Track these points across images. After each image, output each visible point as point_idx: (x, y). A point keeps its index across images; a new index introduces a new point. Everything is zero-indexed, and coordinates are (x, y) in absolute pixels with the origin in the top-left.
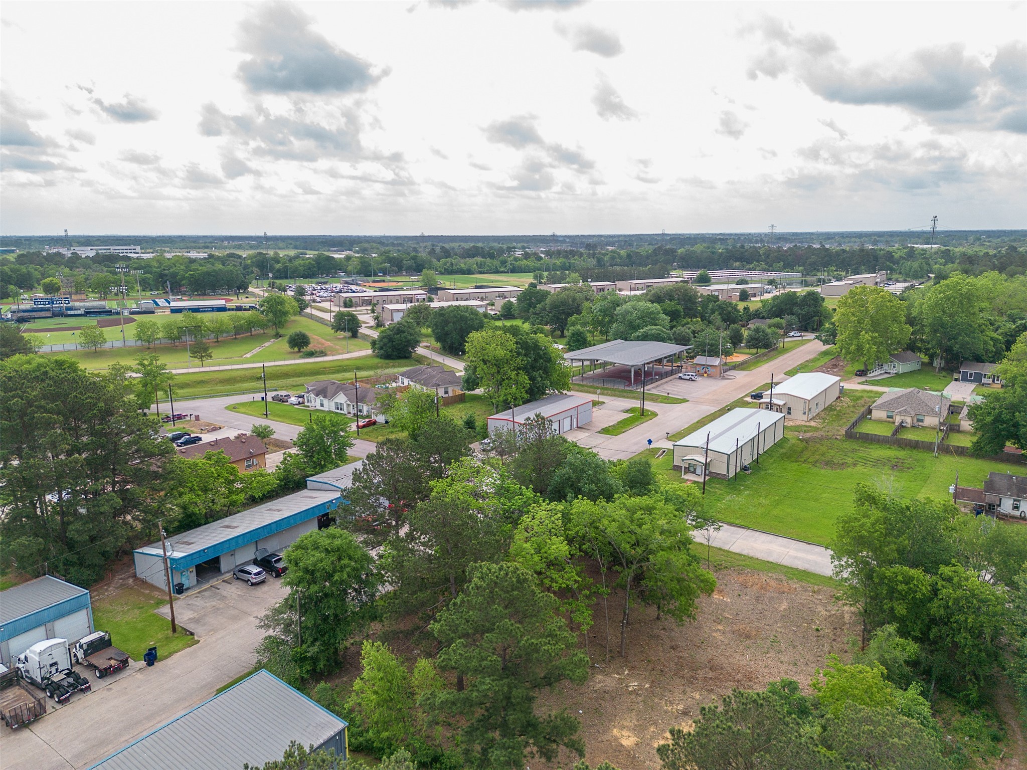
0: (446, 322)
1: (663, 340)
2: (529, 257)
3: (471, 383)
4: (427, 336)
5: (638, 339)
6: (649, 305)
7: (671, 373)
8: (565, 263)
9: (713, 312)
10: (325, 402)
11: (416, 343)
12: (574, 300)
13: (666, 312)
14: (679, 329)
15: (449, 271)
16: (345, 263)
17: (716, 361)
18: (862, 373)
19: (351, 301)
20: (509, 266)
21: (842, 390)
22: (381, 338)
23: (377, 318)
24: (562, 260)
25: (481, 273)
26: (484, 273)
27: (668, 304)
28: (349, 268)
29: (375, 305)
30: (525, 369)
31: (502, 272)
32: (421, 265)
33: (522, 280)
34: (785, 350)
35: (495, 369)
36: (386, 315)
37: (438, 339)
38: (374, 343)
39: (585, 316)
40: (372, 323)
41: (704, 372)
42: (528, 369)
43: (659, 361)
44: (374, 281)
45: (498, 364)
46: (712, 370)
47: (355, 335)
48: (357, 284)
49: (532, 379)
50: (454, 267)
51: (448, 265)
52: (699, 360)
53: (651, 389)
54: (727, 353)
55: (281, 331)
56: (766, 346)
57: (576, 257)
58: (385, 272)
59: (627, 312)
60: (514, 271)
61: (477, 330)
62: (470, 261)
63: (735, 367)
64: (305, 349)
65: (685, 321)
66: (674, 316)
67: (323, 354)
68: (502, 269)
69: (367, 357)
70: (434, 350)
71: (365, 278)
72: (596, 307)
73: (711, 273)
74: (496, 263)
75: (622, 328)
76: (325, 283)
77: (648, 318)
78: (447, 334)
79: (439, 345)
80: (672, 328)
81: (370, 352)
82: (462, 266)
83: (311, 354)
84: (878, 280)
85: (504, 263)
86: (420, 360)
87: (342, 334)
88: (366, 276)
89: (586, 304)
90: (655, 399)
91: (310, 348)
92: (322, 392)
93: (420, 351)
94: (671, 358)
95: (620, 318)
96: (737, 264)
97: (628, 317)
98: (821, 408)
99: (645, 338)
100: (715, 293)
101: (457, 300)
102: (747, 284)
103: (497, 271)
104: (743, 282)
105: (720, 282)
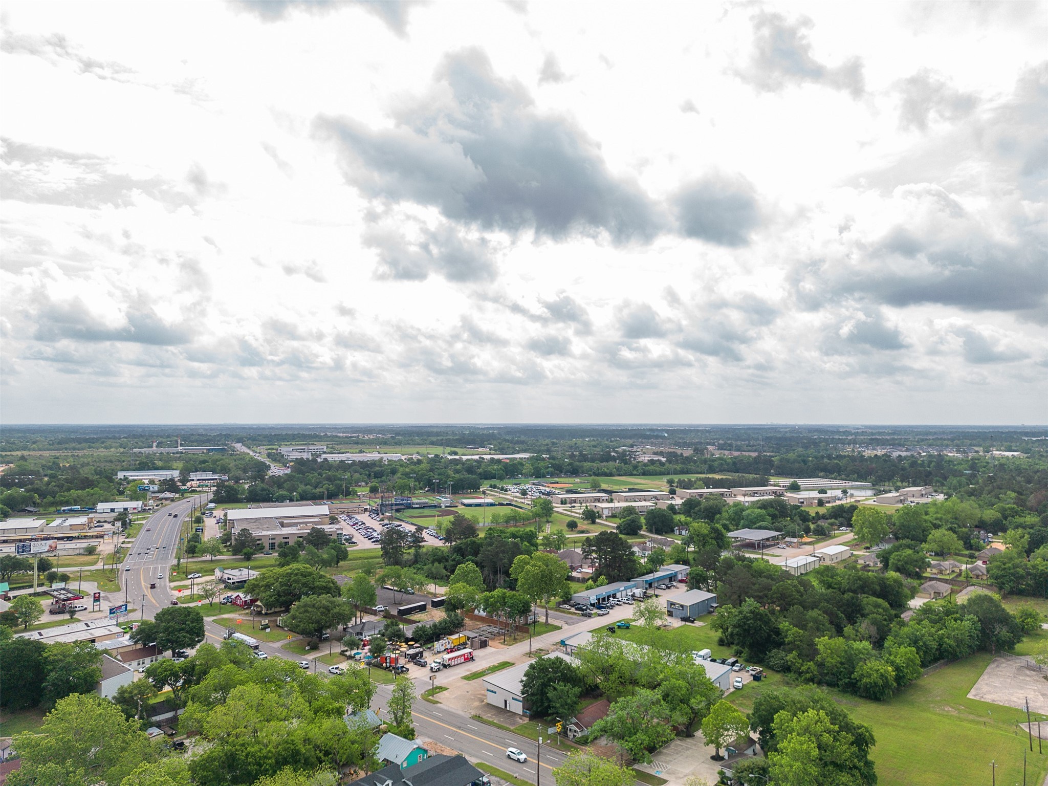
0: (655, 517)
1: (769, 529)
4: (644, 524)
5: (756, 528)
6: (759, 510)
7: (774, 545)
8: (683, 469)
9: (795, 515)
11: (641, 528)
12: (717, 506)
13: (769, 515)
14: (777, 524)
15: (597, 474)
17: (795, 540)
18: (867, 548)
19: (566, 500)
20: (640, 470)
21: (852, 554)
25: (619, 475)
26: (621, 475)
27: (771, 510)
30: (714, 538)
31: (635, 475)
33: (654, 482)
34: (835, 537)
35: (702, 538)
36: (601, 511)
38: (618, 527)
39: (725, 514)
41: (789, 545)
42: (716, 539)
43: (768, 539)
44: (551, 483)
45: (705, 536)
46: (793, 545)
47: (594, 522)
48: (543, 486)
52: (787, 539)
53: (765, 551)
54: (802, 537)
55: (550, 519)
56: (825, 534)
57: (692, 464)
59: (749, 514)
60: (644, 474)
62: (607, 465)
63: (806, 544)
64: (576, 529)
65: (780, 520)
66: (774, 517)
67: (588, 532)
68: (635, 473)
72: (731, 511)
73: (800, 482)
74: (630, 467)
75: (747, 523)
77: (761, 518)
78: (654, 523)
79: (648, 529)
80: (773, 523)
82: (605, 470)
83: (583, 532)
84: (924, 492)
85: (636, 467)
87: (586, 522)
88: (538, 477)
89: (724, 509)
90: (768, 555)
91: (578, 528)
93: (641, 532)
94: (774, 538)
95: (745, 518)
96: (822, 474)
97: (750, 517)
98: (839, 560)
99: (760, 528)
100: (801, 500)
101: (627, 501)
102: (826, 493)
103: (631, 475)
104: (823, 491)
105: (807, 490)
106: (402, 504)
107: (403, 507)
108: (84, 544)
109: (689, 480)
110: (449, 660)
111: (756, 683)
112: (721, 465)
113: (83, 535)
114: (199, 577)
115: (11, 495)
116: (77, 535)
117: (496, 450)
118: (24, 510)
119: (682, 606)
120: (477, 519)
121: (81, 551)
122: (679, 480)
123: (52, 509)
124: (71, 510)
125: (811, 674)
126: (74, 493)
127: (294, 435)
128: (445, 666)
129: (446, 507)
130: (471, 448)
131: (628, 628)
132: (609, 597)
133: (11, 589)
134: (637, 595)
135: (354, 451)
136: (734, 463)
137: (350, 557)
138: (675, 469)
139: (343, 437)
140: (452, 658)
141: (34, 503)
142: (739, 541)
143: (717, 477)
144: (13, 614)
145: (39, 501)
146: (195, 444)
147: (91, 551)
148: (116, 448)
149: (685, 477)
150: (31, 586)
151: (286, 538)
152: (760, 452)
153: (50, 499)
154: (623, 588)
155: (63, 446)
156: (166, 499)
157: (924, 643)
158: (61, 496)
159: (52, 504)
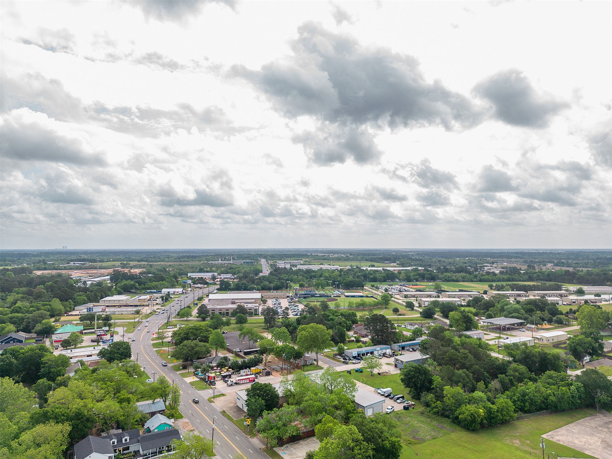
0: (445, 307)
1: (518, 318)
2: (490, 274)
3: (451, 326)
4: (438, 311)
5: (510, 317)
7: (517, 329)
8: (509, 278)
10: (412, 327)
11: (434, 314)
12: (492, 302)
14: (527, 315)
15: (448, 280)
16: (398, 275)
17: (535, 326)
19: (410, 295)
20: (478, 279)
22: (423, 311)
23: (419, 304)
24: (508, 276)
25: (463, 281)
26: (465, 281)
28: (400, 278)
29: (417, 298)
32: (434, 277)
33: (484, 286)
35: (456, 322)
36: (423, 303)
37: (442, 313)
38: (421, 313)
39: (495, 308)
40: (417, 305)
42: (466, 322)
43: (513, 324)
44: (413, 285)
45: (457, 320)
46: (530, 329)
47: (413, 309)
48: (406, 286)
49: (466, 325)
50: (450, 278)
51: (447, 277)
52: (528, 325)
55: (387, 307)
57: (517, 275)
58: (417, 280)
60: (481, 281)
61: (452, 311)
62: (458, 275)
63: (541, 329)
64: (398, 313)
67: (404, 315)
68: (475, 280)
69: (419, 317)
70: (440, 316)
71: (408, 283)
72: (500, 305)
73: (585, 288)
74: (472, 276)
76: (392, 285)
77: (516, 311)
78: (444, 311)
79: (442, 315)
80: (523, 315)
81: (420, 315)
82: (454, 278)
83: (400, 315)
85: (476, 276)
86: (436, 319)
87: (408, 309)
88: (408, 281)
89: (496, 304)
90: (507, 335)
91: (400, 313)
92: (411, 325)
93: (435, 316)
94: (518, 324)
95: (506, 310)
99: (512, 317)
100: (573, 301)
101: (450, 297)
102: (600, 296)
103: (472, 281)
104: (598, 295)
105: (590, 294)
106: (309, 294)
107: (310, 296)
108: (135, 309)
109: (502, 285)
110: (239, 380)
111: (404, 411)
112: (539, 276)
113: (142, 304)
114: (173, 328)
115: (126, 284)
116: (139, 304)
117: (399, 265)
118: (130, 292)
119: (402, 362)
120: (339, 304)
121: (134, 312)
122: (496, 285)
123: (144, 291)
124: (151, 292)
125: (437, 409)
126: (154, 283)
127: (294, 255)
128: (236, 383)
129: (334, 297)
130: (387, 263)
131: (361, 372)
132: (367, 353)
133: (84, 330)
134: (388, 353)
135: (318, 264)
136: (548, 275)
137: (249, 322)
138: (503, 278)
139: (320, 256)
140: (241, 380)
141: (136, 288)
142: (494, 325)
143: (531, 283)
144: (69, 340)
145: (138, 287)
146: (241, 259)
147: (138, 312)
148: (204, 261)
149: (499, 283)
150: (94, 329)
151: (227, 310)
152: (574, 268)
153: (143, 286)
154: (379, 349)
155: (181, 260)
156: (198, 288)
157: (529, 397)
158: (148, 285)
159: (144, 289)
